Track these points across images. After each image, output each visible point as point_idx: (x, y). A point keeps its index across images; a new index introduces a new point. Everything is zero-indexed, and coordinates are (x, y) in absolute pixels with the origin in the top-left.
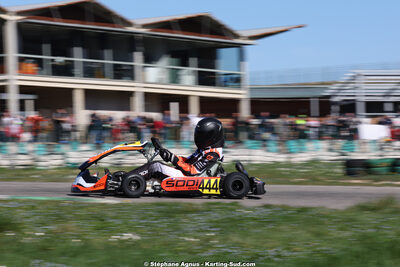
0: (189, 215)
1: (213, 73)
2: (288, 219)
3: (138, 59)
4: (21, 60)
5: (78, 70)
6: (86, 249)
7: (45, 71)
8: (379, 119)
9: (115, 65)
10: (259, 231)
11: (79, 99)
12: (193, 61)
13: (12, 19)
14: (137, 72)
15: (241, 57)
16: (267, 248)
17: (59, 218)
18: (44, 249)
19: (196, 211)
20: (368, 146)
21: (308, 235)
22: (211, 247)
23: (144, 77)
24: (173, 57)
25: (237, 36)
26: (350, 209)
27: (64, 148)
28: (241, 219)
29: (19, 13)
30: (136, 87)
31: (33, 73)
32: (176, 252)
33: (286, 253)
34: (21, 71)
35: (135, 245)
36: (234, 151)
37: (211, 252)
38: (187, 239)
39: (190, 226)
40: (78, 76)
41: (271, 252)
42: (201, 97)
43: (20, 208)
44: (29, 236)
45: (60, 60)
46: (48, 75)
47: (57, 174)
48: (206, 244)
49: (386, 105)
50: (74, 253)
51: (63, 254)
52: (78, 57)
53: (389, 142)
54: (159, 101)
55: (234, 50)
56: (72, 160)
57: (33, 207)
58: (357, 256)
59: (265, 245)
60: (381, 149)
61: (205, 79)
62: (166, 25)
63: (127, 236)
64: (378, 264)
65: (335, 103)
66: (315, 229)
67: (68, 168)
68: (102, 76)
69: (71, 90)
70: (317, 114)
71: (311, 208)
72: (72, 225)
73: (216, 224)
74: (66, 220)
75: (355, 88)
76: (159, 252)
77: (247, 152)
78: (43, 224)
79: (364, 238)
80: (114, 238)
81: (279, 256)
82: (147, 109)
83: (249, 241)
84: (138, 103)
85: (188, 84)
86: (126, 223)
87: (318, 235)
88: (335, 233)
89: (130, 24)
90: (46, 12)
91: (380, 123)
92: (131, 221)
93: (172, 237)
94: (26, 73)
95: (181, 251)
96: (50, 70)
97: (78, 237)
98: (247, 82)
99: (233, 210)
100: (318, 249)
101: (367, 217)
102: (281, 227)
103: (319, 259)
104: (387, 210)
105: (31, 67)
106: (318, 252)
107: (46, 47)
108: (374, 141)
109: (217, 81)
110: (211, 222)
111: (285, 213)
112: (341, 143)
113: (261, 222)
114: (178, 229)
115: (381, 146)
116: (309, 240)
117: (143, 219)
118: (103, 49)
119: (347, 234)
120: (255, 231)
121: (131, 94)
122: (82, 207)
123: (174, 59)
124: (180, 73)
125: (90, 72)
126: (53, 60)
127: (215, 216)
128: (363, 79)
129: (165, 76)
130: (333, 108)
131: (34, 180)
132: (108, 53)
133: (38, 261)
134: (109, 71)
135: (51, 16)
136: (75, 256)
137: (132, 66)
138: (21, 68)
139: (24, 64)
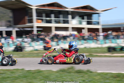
1: (91, 21)
5: (53, 21)
9: (64, 20)
11: (53, 29)
24: (80, 17)
25: (97, 11)
31: (40, 23)
34: (37, 22)
42: (88, 28)
46: (44, 23)
54: (76, 30)
55: (97, 15)
61: (89, 23)
68: (60, 23)
69: (51, 27)
84: (70, 29)
85: (84, 25)
96: (45, 21)
98: (101, 23)
109: (92, 23)
121: (68, 28)
124: (82, 21)
125: (57, 22)
126: (46, 19)
129: (78, 23)
134: (62, 21)
137: (68, 20)
138: (37, 21)
139: (38, 20)
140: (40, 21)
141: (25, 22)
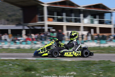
1: (103, 20)
4: (48, 17)
5: (64, 20)
7: (55, 20)
9: (75, 18)
11: (65, 28)
12: (97, 16)
13: (46, 6)
15: (111, 15)
23: (83, 22)
24: (92, 16)
25: (110, 10)
29: (48, 4)
31: (52, 21)
34: (49, 21)
36: (109, 43)
42: (100, 27)
45: (59, 17)
52: (64, 17)
54: (88, 29)
55: (109, 14)
61: (101, 22)
62: (90, 7)
69: (63, 26)
77: (113, 43)
84: (82, 29)
85: (96, 24)
89: (79, 7)
90: (55, 4)
96: (56, 20)
98: (113, 23)
107: (55, 13)
109: (104, 23)
121: (79, 27)
124: (94, 20)
125: (68, 21)
126: (57, 17)
129: (89, 22)
132: (73, 15)
134: (73, 20)
135: (57, 5)
137: (80, 19)
139: (49, 18)
140: (51, 19)
141: (36, 20)
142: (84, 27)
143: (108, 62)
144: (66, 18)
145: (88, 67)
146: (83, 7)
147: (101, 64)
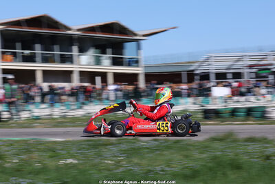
0: (108, 147)
1: (122, 58)
2: (168, 148)
3: (75, 50)
4: (3, 53)
5: (38, 58)
6: (44, 170)
7: (18, 59)
8: (224, 84)
9: (61, 55)
10: (151, 155)
11: (39, 77)
12: (109, 50)
14: (75, 59)
15: (139, 48)
16: (156, 166)
17: (28, 151)
18: (18, 170)
19: (112, 144)
20: (217, 100)
21: (181, 157)
22: (121, 166)
23: (79, 61)
24: (96, 48)
25: (136, 35)
26: (206, 140)
27: (31, 107)
28: (140, 149)
30: (74, 68)
31: (11, 61)
32: (100, 170)
33: (167, 169)
34: (3, 60)
35: (74, 166)
37: (121, 169)
38: (106, 161)
39: (108, 153)
40: (39, 62)
41: (158, 168)
42: (114, 73)
43: (3, 145)
44: (9, 162)
45: (27, 52)
46: (19, 62)
47: (27, 123)
48: (118, 164)
49: (228, 75)
50: (37, 172)
51: (30, 173)
52: (38, 50)
53: (230, 97)
54: (89, 76)
55: (134, 44)
56: (36, 114)
57: (11, 145)
58: (210, 169)
59: (155, 164)
60: (226, 102)
61: (116, 62)
62: (92, 29)
63: (70, 161)
64: (224, 174)
65: (197, 74)
66: (185, 153)
67: (33, 119)
68: (53, 61)
69: (35, 70)
70: (186, 81)
71: (182, 140)
72: (36, 155)
73: (124, 152)
74: (32, 152)
75: (209, 65)
76: (89, 170)
78: (18, 155)
79: (215, 158)
80: (62, 162)
81: (163, 171)
82: (81, 81)
83: (144, 162)
84: (76, 77)
85: (106, 66)
86: (69, 153)
87: (187, 157)
88: (197, 155)
89: (70, 29)
91: (225, 86)
92: (72, 152)
93: (97, 161)
94: (7, 61)
95: (103, 169)
96: (21, 58)
97: (39, 162)
98: (142, 63)
99: (135, 143)
100: (187, 165)
101: (217, 145)
102: (164, 153)
103: (187, 172)
104: (229, 140)
105: (9, 57)
106: (187, 167)
107: (18, 45)
108: (221, 97)
109: (124, 63)
110: (121, 151)
111: (166, 144)
112: (201, 99)
113: (151, 150)
114: (101, 156)
115: (226, 100)
116: (181, 160)
117: (79, 150)
118: (53, 44)
119: (204, 156)
120: (148, 155)
121: (71, 72)
122: (41, 143)
123: (98, 50)
124: (101, 58)
125: (46, 59)
126: (22, 53)
127: (124, 147)
128: (213, 59)
129: (92, 61)
130: (196, 77)
131: (12, 127)
132: (56, 47)
133: (14, 178)
134: (57, 58)
135: (21, 25)
136: (37, 174)
137: (71, 55)
138: (3, 58)
139: (5, 56)
142: (82, 73)
143: (133, 141)
144: (42, 53)
145: (97, 150)
146: (79, 30)
147: (120, 144)
